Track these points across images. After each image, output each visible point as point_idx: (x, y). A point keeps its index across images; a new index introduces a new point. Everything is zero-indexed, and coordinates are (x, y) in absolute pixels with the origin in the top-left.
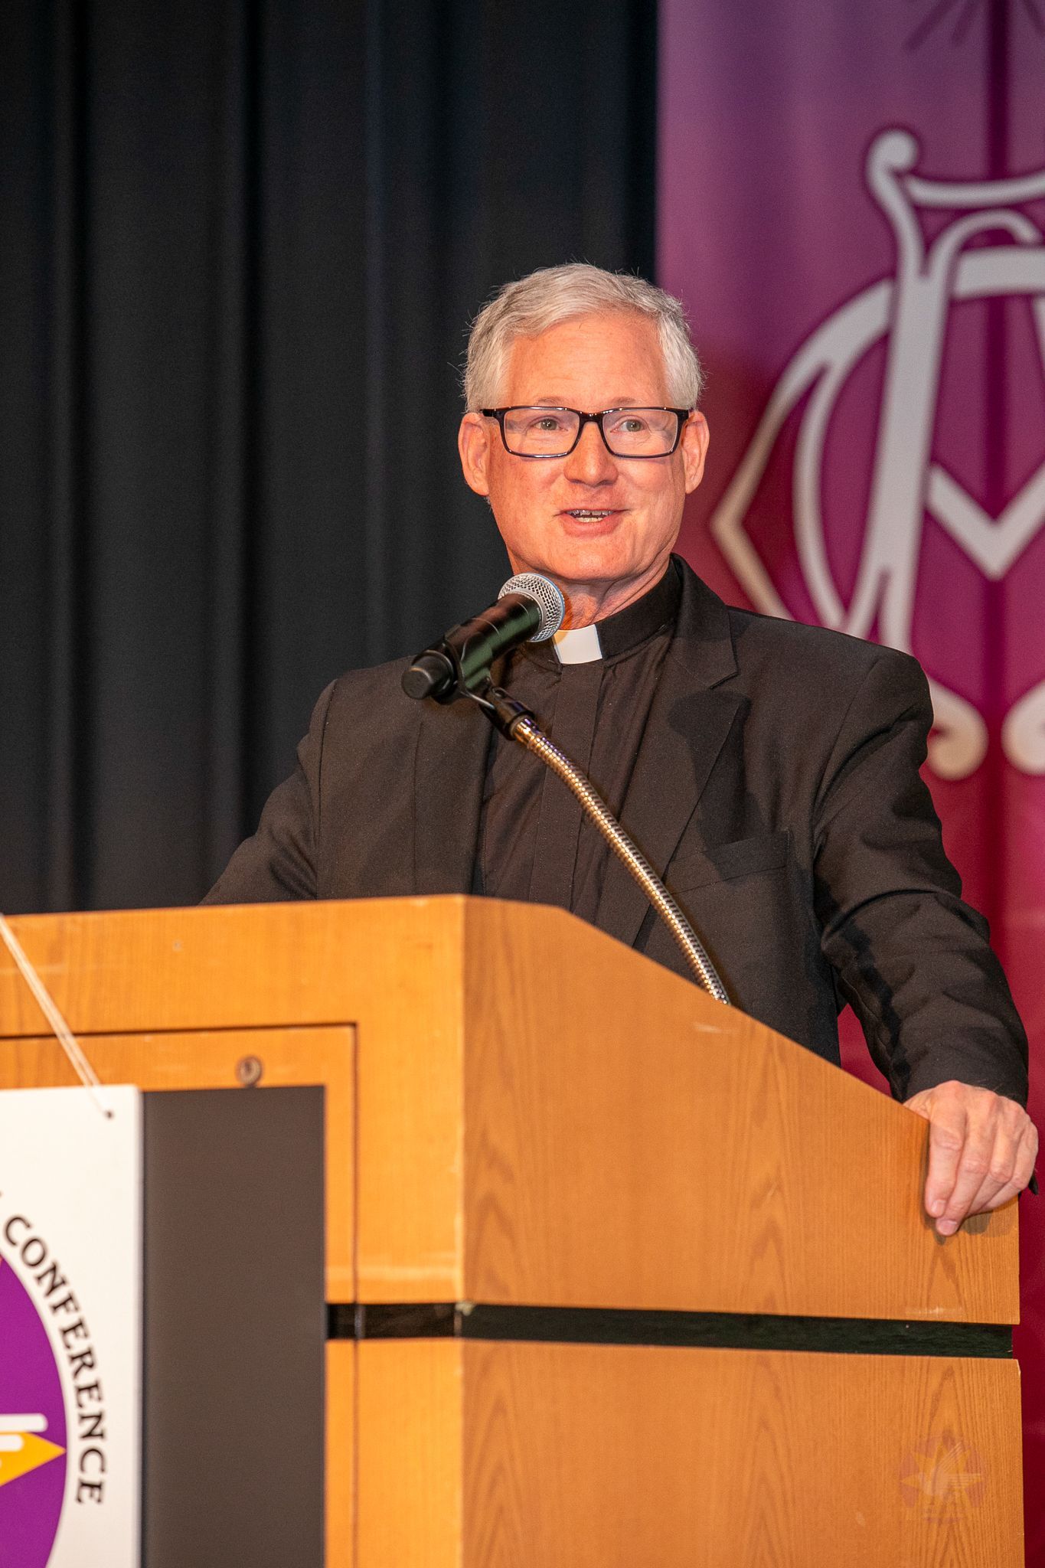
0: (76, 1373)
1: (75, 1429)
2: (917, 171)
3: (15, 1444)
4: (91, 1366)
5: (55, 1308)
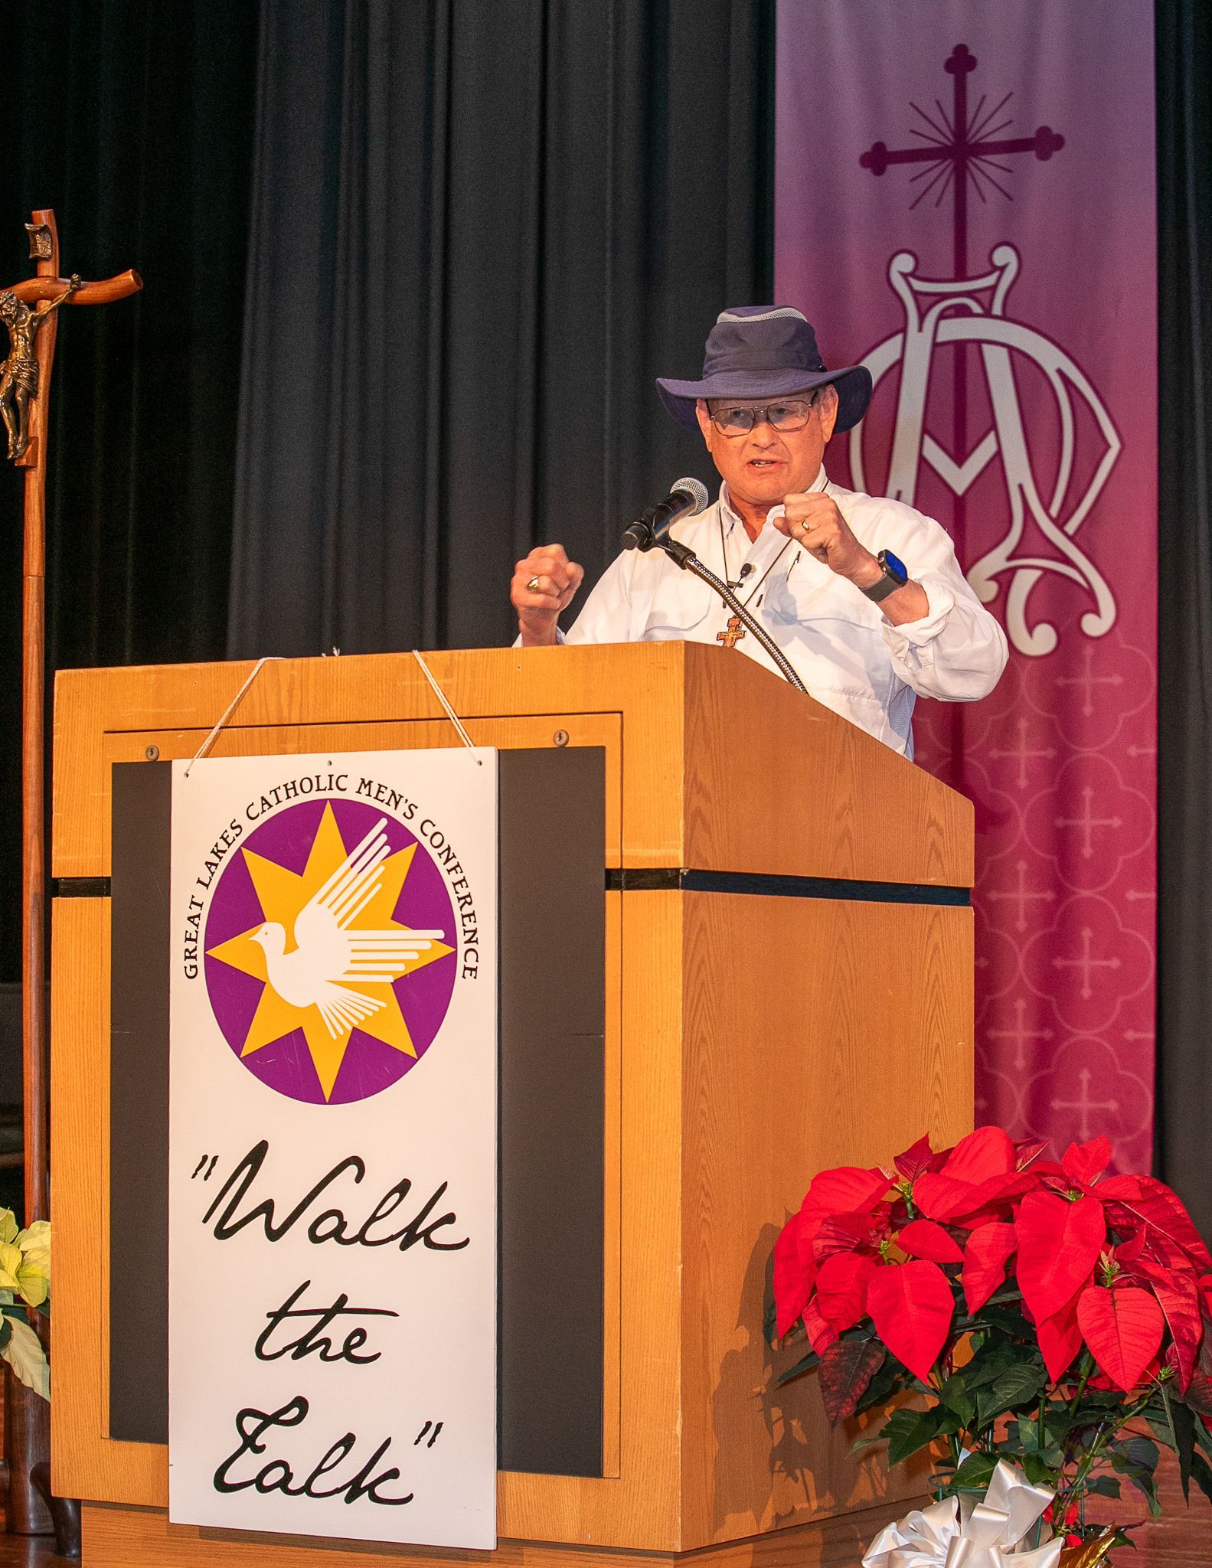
0: (461, 907)
1: (461, 938)
2: (913, 274)
3: (427, 946)
4: (470, 904)
5: (449, 871)
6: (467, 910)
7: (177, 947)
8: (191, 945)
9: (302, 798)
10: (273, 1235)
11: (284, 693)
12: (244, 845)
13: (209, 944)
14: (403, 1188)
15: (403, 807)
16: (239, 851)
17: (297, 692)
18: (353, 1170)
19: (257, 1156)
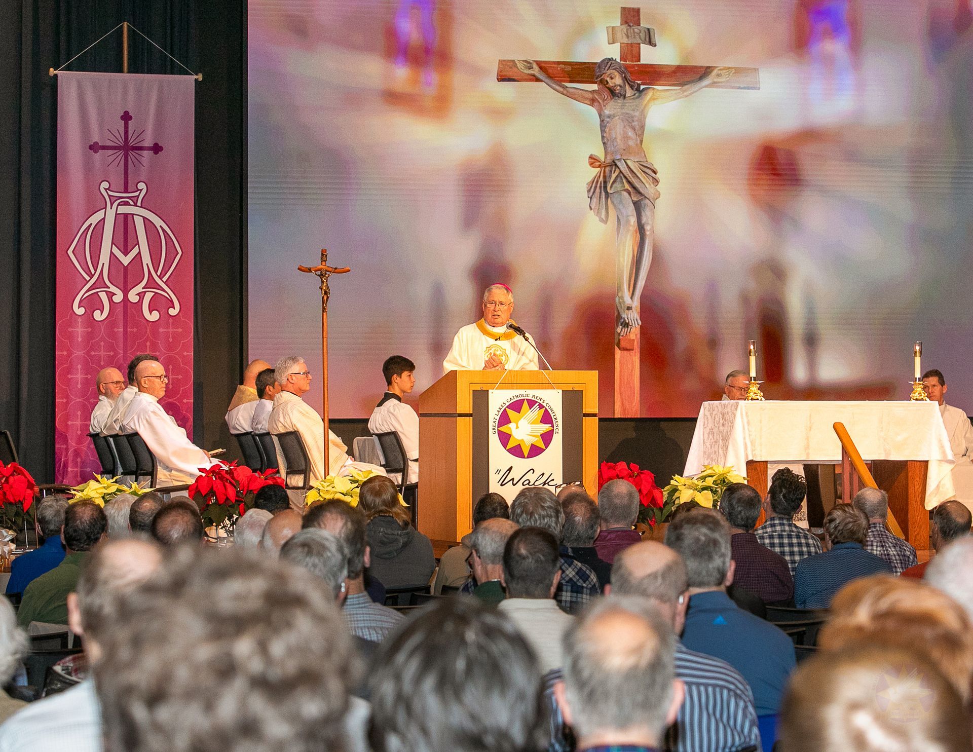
1: (555, 426)
2: (108, 189)
3: (546, 428)
4: (556, 419)
5: (552, 413)
6: (556, 421)
7: (491, 428)
8: (494, 427)
9: (519, 398)
10: (514, 485)
11: (513, 377)
12: (507, 407)
13: (498, 428)
14: (543, 474)
15: (542, 401)
16: (505, 409)
17: (515, 377)
18: (532, 471)
19: (510, 469)
